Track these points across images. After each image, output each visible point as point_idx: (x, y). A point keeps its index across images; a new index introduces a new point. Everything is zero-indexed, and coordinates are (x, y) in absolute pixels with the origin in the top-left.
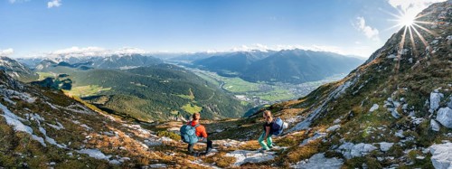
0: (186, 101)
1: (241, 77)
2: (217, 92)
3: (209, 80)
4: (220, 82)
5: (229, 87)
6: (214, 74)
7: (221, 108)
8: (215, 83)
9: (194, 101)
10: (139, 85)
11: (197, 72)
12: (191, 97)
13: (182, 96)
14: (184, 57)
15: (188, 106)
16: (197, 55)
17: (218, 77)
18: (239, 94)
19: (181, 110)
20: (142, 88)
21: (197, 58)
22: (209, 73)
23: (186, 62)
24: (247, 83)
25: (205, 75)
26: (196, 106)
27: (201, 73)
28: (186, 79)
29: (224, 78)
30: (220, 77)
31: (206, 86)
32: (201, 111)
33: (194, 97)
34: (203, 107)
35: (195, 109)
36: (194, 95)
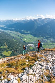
0: (4, 50)
1: (31, 34)
2: (20, 42)
3: (16, 36)
4: (21, 37)
5: (25, 40)
6: (18, 33)
7: (20, 51)
8: (18, 37)
9: (8, 49)
11: (8, 32)
12: (6, 47)
13: (1, 47)
15: (5, 52)
16: (8, 21)
18: (30, 43)
19: (2, 55)
21: (8, 23)
22: (15, 32)
24: (34, 37)
25: (13, 33)
26: (9, 51)
27: (11, 32)
28: (2, 37)
29: (23, 34)
30: (21, 34)
31: (14, 40)
32: (12, 53)
33: (8, 47)
34: (12, 51)
35: (9, 53)
36: (8, 46)
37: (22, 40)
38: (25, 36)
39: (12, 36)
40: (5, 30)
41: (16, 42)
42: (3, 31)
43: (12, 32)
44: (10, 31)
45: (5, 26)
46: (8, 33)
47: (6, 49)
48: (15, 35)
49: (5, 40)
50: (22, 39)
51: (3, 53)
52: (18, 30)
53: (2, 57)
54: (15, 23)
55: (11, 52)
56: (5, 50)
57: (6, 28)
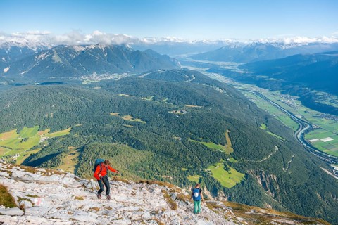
0: (215, 157)
2: (291, 145)
4: (302, 123)
5: (322, 140)
6: (293, 102)
7: (284, 186)
8: (287, 122)
9: (231, 160)
10: (128, 118)
11: (249, 91)
12: (227, 149)
13: (210, 145)
14: (223, 52)
15: (220, 166)
17: (301, 111)
19: (204, 175)
20: (134, 124)
21: (255, 56)
22: (277, 96)
23: (227, 65)
25: (268, 100)
26: (232, 170)
27: (258, 94)
28: (221, 108)
29: (315, 112)
30: (305, 109)
31: (264, 127)
32: (242, 182)
33: (232, 150)
34: (247, 175)
35: (231, 176)
36: (233, 146)
37: (306, 137)
38: (325, 121)
39: (259, 111)
40: (236, 83)
41: (274, 142)
42: (230, 86)
43: (264, 92)
44: (255, 88)
45: (240, 67)
46: (247, 95)
47: (224, 156)
48: (274, 109)
49: (230, 121)
50: (307, 131)
51: (210, 169)
52: (297, 87)
53: (203, 182)
54: (288, 55)
55: (243, 175)
56: (221, 160)
57: (242, 72)
